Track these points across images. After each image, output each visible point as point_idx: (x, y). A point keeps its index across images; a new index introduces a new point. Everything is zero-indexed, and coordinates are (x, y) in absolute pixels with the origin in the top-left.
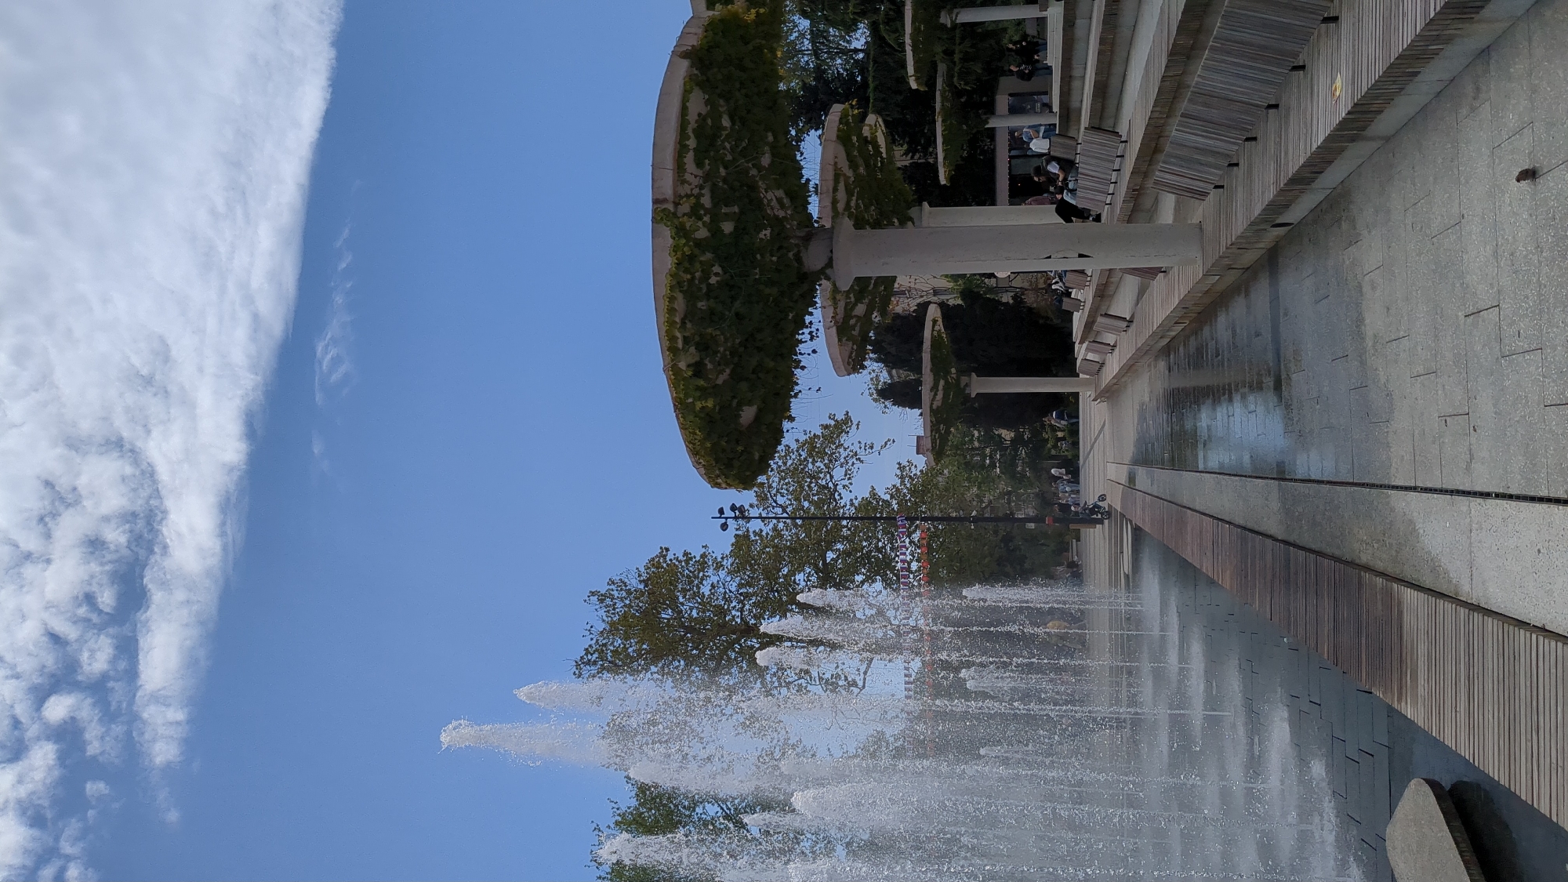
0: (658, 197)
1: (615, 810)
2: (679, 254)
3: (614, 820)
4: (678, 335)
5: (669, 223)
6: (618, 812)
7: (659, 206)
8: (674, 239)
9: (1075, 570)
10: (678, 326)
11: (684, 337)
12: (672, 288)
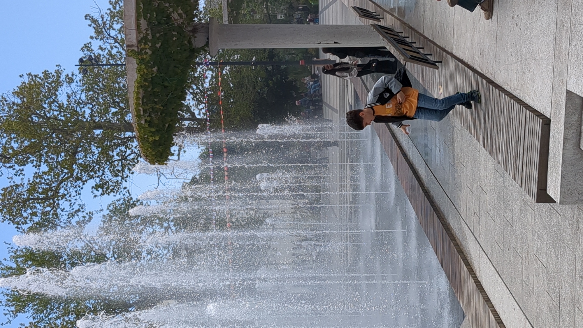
0: (129, 44)
1: (10, 249)
2: (142, 73)
3: (9, 255)
4: (141, 109)
5: (136, 57)
6: (12, 250)
7: (129, 48)
8: (138, 64)
9: (316, 79)
10: (141, 105)
11: (143, 109)
12: (138, 88)
